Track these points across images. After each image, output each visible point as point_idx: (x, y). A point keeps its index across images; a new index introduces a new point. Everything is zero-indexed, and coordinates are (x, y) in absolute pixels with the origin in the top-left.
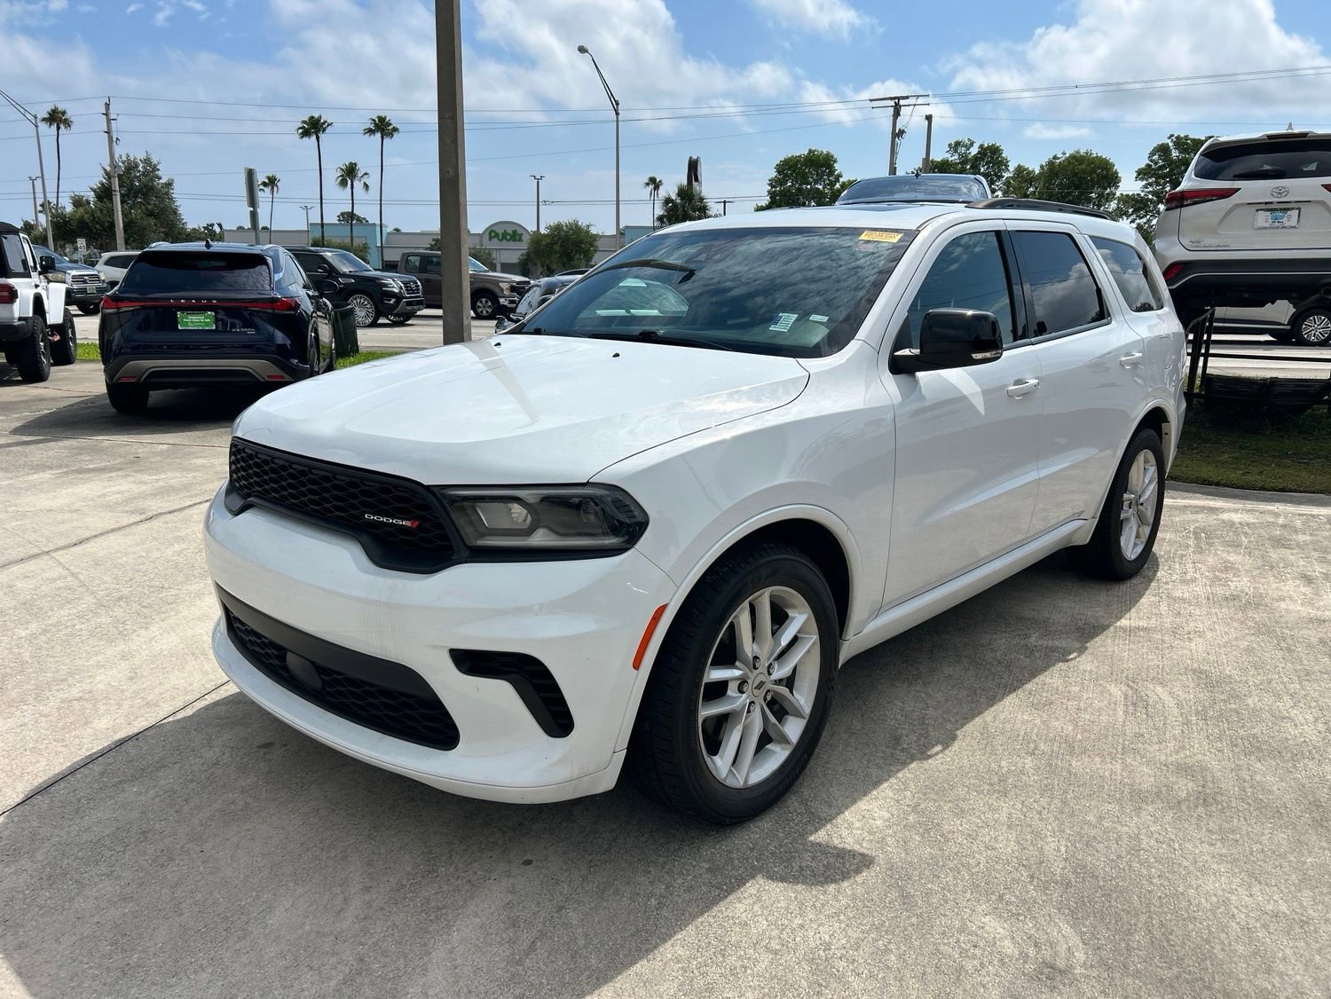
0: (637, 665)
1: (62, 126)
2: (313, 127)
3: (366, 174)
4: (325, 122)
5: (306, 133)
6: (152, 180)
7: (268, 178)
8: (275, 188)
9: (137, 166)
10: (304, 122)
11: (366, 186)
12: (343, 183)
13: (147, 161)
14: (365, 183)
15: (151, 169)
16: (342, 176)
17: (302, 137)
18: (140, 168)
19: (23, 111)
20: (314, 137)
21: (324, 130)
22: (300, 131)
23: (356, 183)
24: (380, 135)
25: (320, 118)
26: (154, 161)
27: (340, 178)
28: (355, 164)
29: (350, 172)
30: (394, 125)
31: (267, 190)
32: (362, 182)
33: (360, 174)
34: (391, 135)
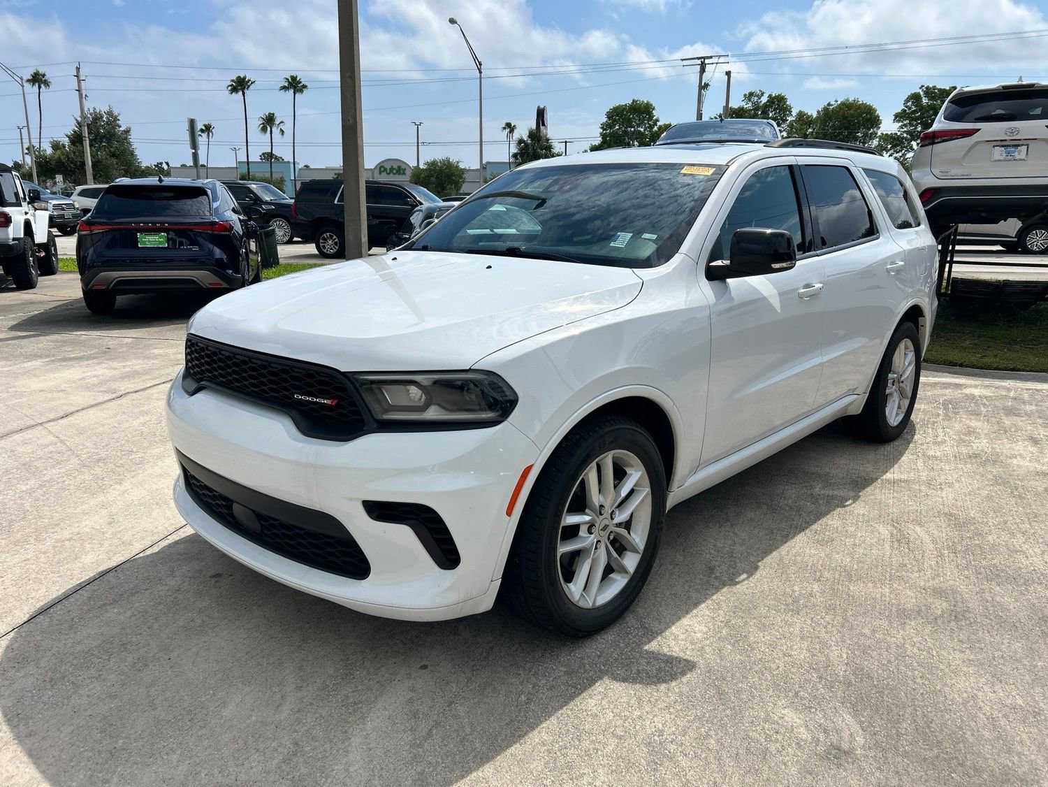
0: (509, 513)
1: (42, 86)
2: (240, 85)
3: (282, 122)
4: (249, 80)
5: (234, 90)
6: (114, 128)
7: (205, 126)
8: (211, 134)
9: (102, 117)
10: (233, 81)
11: (282, 132)
12: (264, 129)
13: (110, 113)
14: (281, 130)
15: (113, 118)
16: (263, 124)
17: (231, 93)
18: (104, 119)
19: (11, 74)
20: (241, 93)
21: (249, 87)
22: (230, 88)
23: (274, 129)
24: (293, 91)
25: (245, 78)
26: (116, 113)
27: (262, 126)
28: (273, 114)
29: (269, 121)
30: (303, 83)
31: (205, 135)
32: (279, 128)
33: (277, 122)
34: (301, 91)
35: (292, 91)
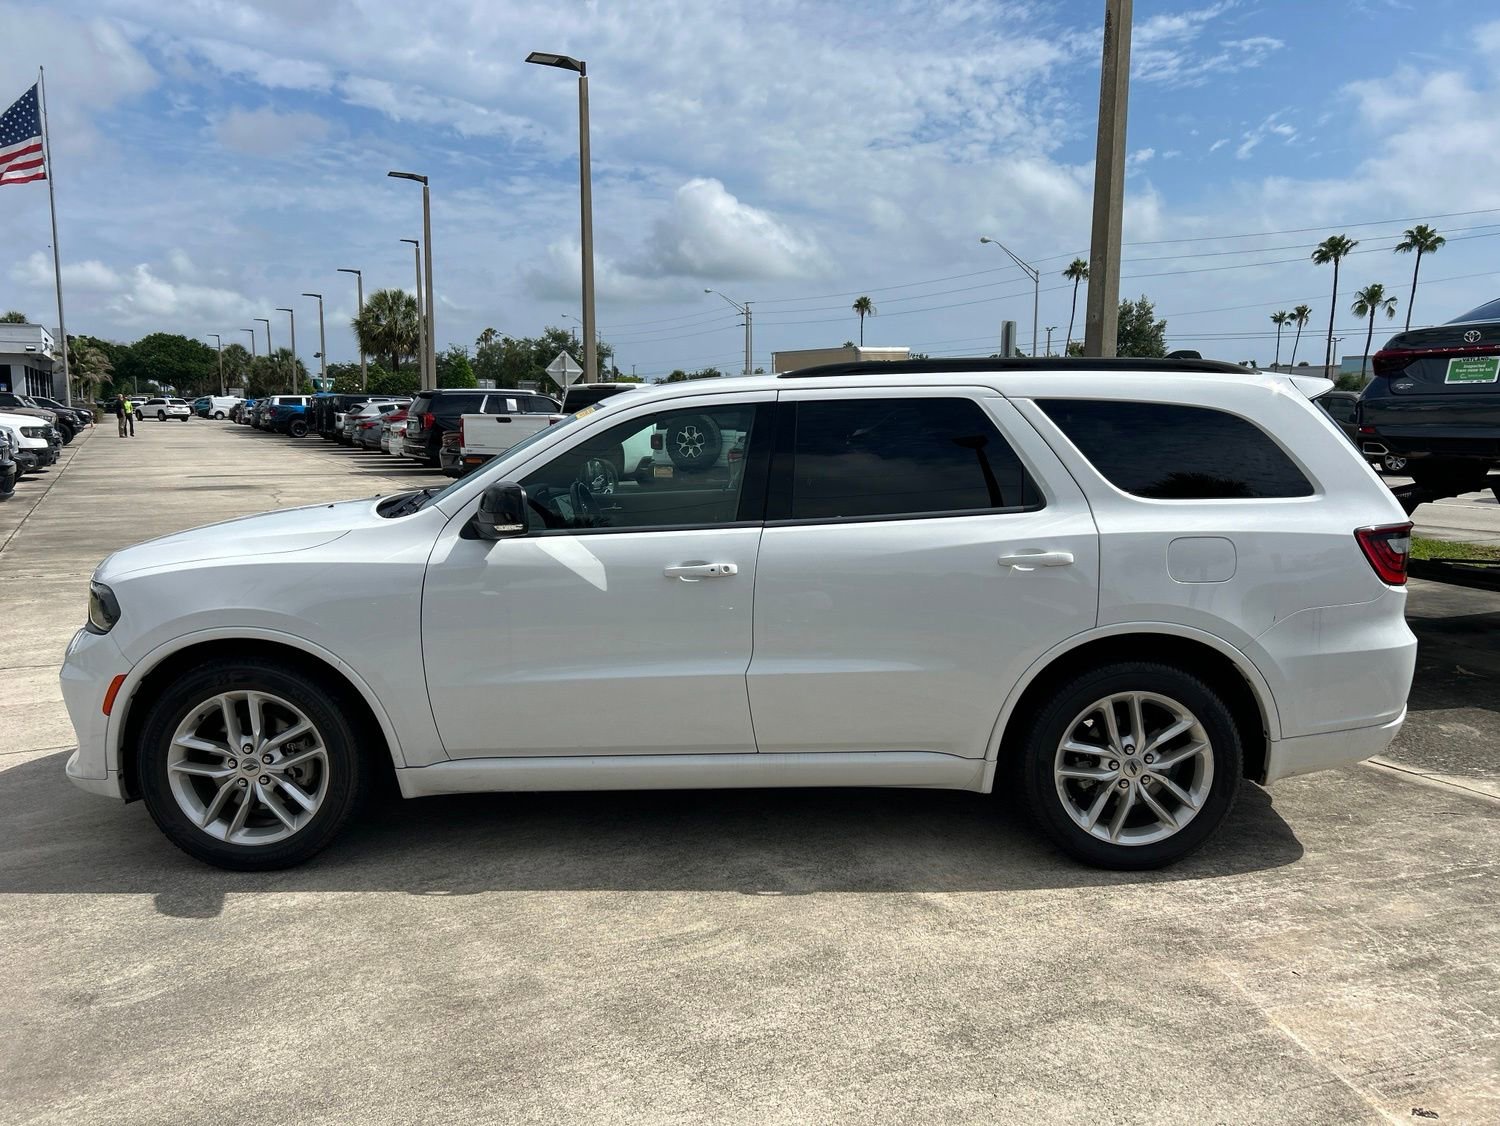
0: (107, 709)
1: (1081, 277)
2: (1334, 249)
3: (1393, 299)
4: (1348, 242)
5: (1322, 257)
6: (1144, 323)
7: (1298, 309)
8: (1304, 320)
9: (1131, 311)
10: (1323, 245)
11: (1391, 312)
12: (1361, 310)
13: (1142, 305)
14: (1390, 308)
15: (1145, 311)
16: (1361, 302)
17: (1319, 262)
18: (1134, 312)
19: (1026, 268)
20: (1332, 261)
21: (1347, 250)
22: (1316, 255)
23: (1378, 309)
24: (1417, 248)
25: (1343, 238)
26: (1149, 305)
27: (1357, 306)
28: (1380, 287)
29: (1373, 296)
30: (1437, 235)
31: (1295, 323)
32: (1387, 307)
33: (1385, 298)
34: (1432, 248)
35: (1415, 250)
